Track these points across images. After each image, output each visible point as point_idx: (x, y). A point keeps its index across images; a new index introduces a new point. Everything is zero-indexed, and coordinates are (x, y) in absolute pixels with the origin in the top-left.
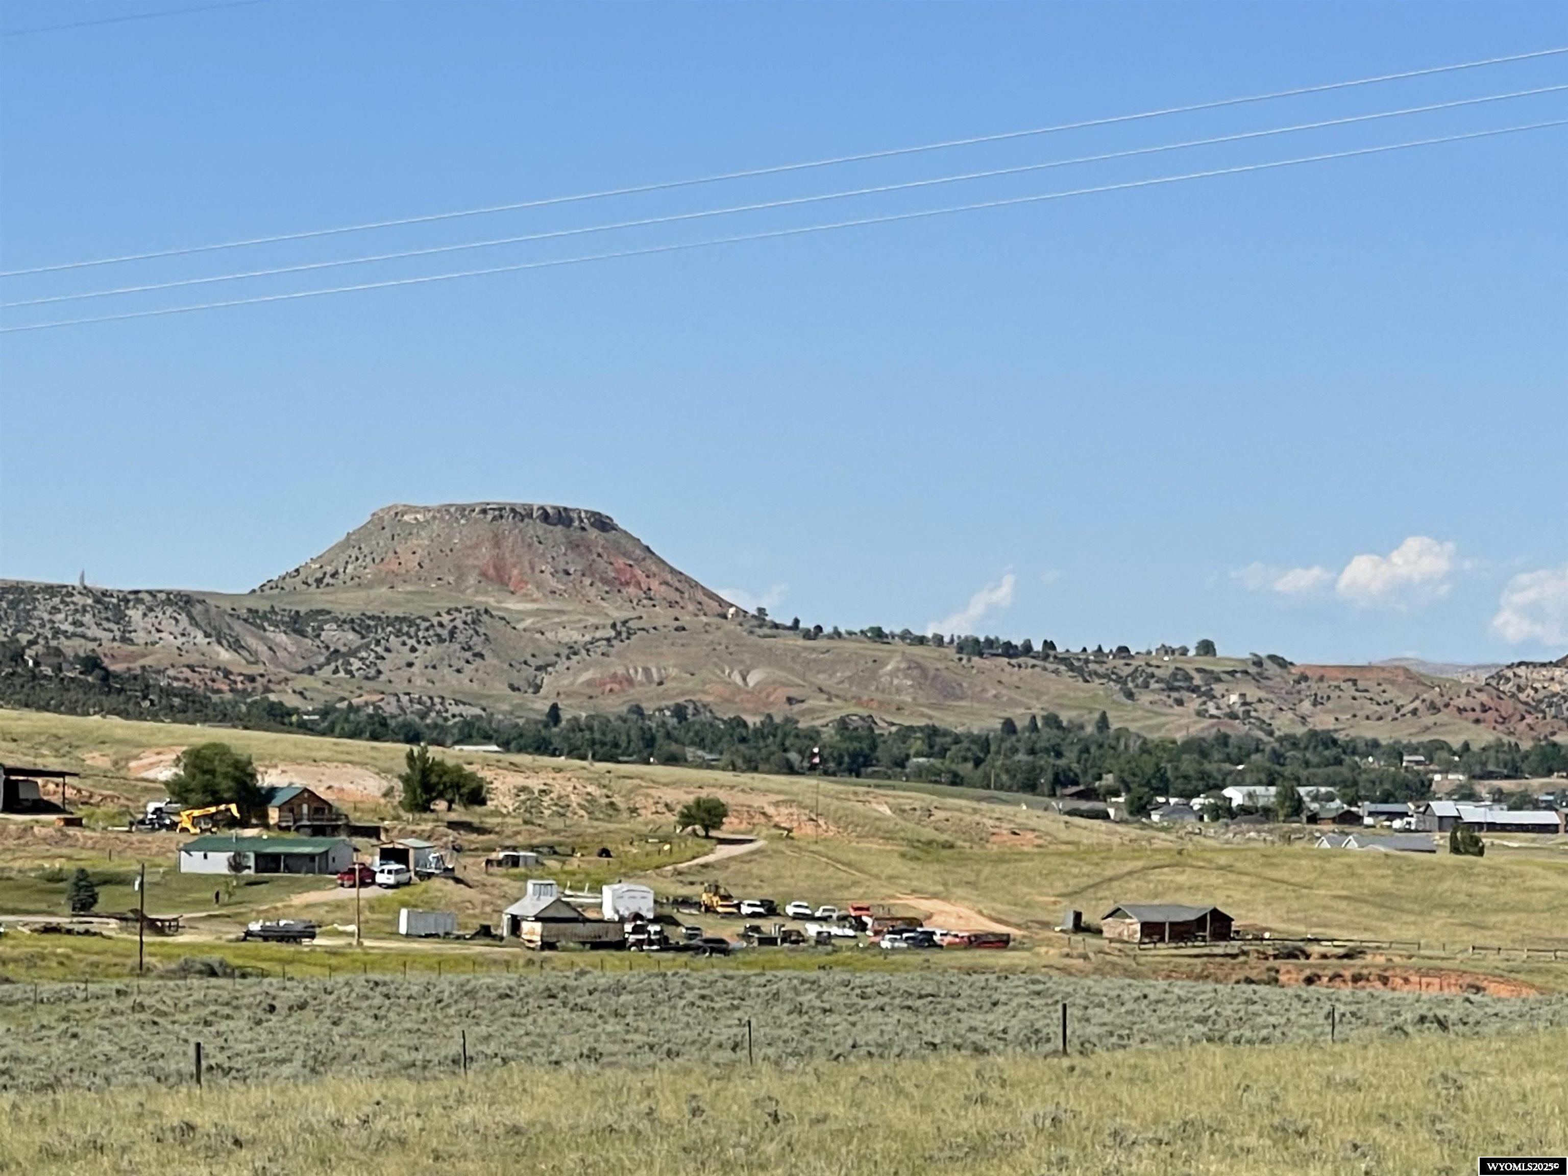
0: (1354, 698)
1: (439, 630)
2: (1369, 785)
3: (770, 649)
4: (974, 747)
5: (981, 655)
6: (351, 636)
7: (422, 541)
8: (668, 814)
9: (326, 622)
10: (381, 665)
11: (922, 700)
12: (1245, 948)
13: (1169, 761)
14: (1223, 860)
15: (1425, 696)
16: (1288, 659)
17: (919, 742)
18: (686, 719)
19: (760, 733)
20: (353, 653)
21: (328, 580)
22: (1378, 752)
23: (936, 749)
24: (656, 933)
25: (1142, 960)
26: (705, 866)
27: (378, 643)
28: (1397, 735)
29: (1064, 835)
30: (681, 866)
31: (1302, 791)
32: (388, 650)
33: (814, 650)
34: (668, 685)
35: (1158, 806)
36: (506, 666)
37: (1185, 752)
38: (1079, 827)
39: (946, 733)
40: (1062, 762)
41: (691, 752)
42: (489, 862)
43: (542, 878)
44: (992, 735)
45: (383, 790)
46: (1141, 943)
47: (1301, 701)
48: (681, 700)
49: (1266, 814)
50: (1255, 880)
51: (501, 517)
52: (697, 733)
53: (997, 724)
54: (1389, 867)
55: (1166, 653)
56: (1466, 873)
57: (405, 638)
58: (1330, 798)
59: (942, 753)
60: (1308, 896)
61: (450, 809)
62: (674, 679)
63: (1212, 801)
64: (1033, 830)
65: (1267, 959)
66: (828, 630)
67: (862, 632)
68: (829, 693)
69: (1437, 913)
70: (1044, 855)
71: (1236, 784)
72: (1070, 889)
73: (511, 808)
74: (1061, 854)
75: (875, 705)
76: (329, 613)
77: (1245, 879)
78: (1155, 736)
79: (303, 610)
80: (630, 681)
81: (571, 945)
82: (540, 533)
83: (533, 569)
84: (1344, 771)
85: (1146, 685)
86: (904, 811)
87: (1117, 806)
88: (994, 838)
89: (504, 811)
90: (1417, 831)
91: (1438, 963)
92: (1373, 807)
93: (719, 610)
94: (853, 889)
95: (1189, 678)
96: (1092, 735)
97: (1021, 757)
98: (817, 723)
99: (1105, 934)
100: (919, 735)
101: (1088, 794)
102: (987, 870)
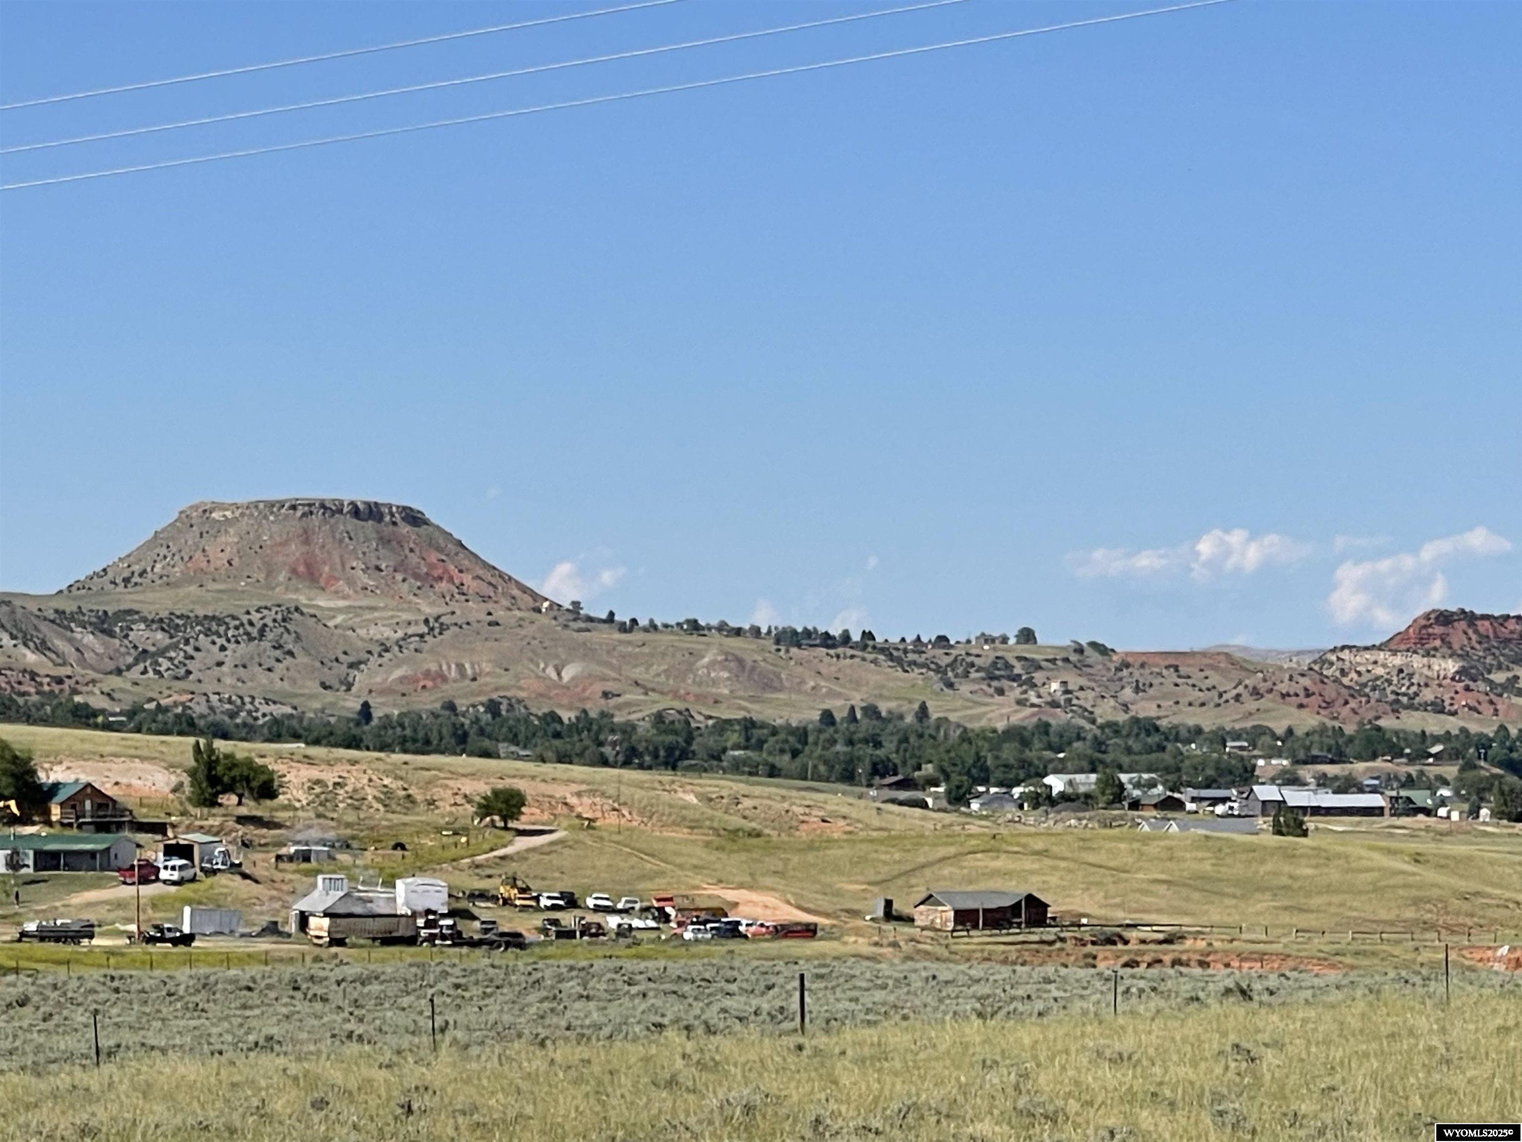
0: (1176, 685)
1: (249, 628)
2: (1192, 772)
3: (584, 644)
4: (791, 739)
5: (799, 646)
6: (160, 635)
7: (231, 537)
8: (468, 806)
9: (134, 622)
10: (191, 664)
11: (741, 693)
12: (1062, 935)
13: (990, 750)
14: (1039, 845)
15: (1247, 682)
16: (1109, 646)
17: (736, 735)
18: (499, 715)
19: (575, 728)
20: (162, 652)
21: (136, 579)
22: (1202, 737)
23: (753, 741)
24: (448, 927)
25: (954, 948)
26: (503, 858)
27: (187, 642)
28: (1219, 722)
29: (876, 822)
30: (480, 858)
31: (1124, 777)
32: (197, 649)
33: (629, 643)
34: (481, 680)
35: (979, 795)
36: (318, 664)
37: (1004, 741)
38: (891, 813)
39: (763, 725)
40: (880, 753)
41: (503, 748)
42: (279, 858)
43: (334, 872)
44: (810, 726)
45: (173, 785)
46: (953, 931)
47: (1123, 688)
48: (495, 696)
49: (1088, 798)
50: (1072, 865)
51: (311, 513)
52: (510, 729)
53: (816, 716)
54: (1208, 849)
55: (986, 641)
56: (1290, 855)
57: (215, 638)
58: (1152, 785)
59: (759, 745)
60: (1126, 880)
61: (240, 803)
62: (488, 674)
63: (1032, 788)
64: (844, 818)
65: (1084, 945)
66: (643, 622)
67: (678, 624)
68: (644, 687)
69: (1258, 896)
70: (854, 842)
71: (1056, 772)
72: (880, 878)
73: (304, 802)
74: (872, 841)
75: (691, 698)
76: (137, 613)
77: (1063, 864)
78: (976, 726)
79: (111, 611)
80: (444, 679)
81: (362, 941)
82: (350, 528)
83: (343, 565)
84: (1167, 757)
85: (966, 674)
86: (711, 800)
87: (936, 797)
88: (804, 827)
89: (298, 805)
90: (1239, 816)
91: (1261, 947)
92: (1195, 793)
93: (531, 604)
94: (657, 880)
95: (1008, 666)
96: (910, 726)
97: (840, 748)
98: (633, 717)
99: (917, 923)
100: (737, 727)
101: (906, 784)
102: (795, 859)
